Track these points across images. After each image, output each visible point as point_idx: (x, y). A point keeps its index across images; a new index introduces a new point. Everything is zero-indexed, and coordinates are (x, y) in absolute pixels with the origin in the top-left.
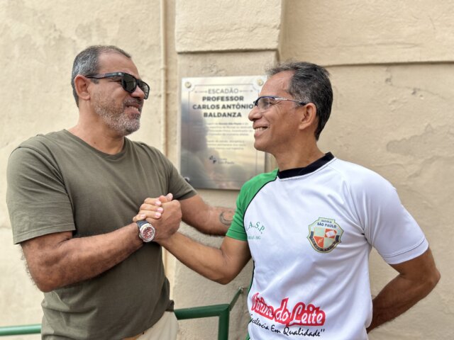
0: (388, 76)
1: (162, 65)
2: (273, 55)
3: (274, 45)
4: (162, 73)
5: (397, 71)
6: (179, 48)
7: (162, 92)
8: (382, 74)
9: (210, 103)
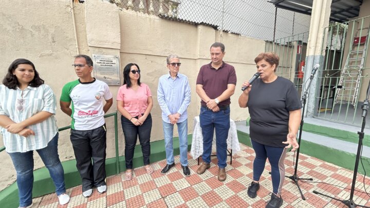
1: (77, 47)
2: (119, 51)
3: (120, 48)
6: (89, 45)
8: (144, 57)
9: (102, 62)
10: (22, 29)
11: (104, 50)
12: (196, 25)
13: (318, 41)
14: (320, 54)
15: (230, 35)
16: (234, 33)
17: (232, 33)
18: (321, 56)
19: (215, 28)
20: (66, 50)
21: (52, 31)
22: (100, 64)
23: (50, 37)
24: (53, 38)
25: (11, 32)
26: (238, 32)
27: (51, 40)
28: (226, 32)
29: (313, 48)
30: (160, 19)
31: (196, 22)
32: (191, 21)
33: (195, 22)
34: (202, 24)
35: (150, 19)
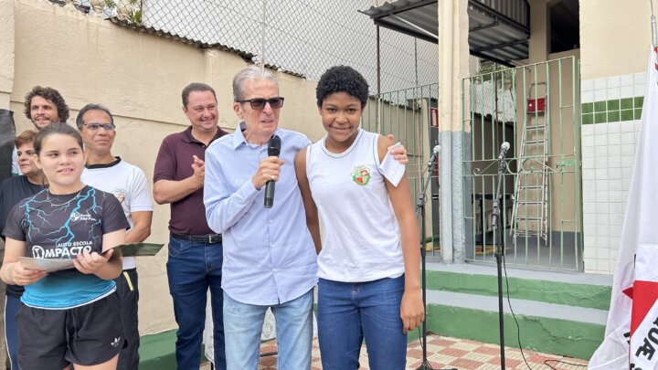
12: (202, 47)
13: (454, 103)
14: (460, 129)
15: (283, 77)
16: (291, 73)
17: (286, 72)
18: (464, 134)
19: (248, 58)
26: (299, 71)
28: (271, 68)
29: (447, 116)
30: (114, 27)
31: (203, 42)
32: (188, 37)
33: (199, 42)
34: (217, 46)
35: (88, 24)
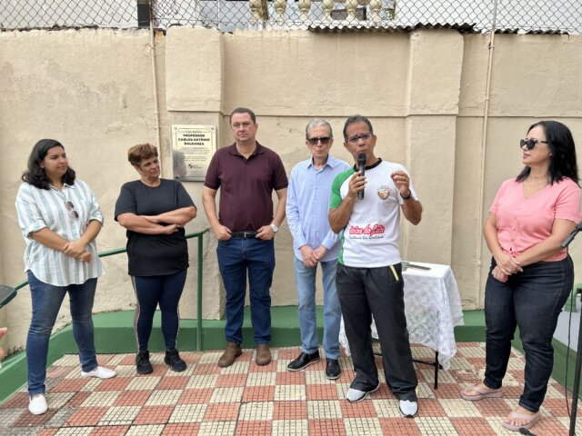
0: (277, 122)
1: (156, 112)
2: (218, 114)
4: (156, 116)
5: (282, 120)
6: (169, 109)
7: (157, 127)
8: (275, 121)
9: (187, 138)
10: (88, 92)
11: (192, 116)
20: (140, 119)
21: (123, 89)
22: (183, 142)
23: (121, 99)
24: (124, 101)
25: (75, 98)
27: (121, 105)
35: (289, 39)
